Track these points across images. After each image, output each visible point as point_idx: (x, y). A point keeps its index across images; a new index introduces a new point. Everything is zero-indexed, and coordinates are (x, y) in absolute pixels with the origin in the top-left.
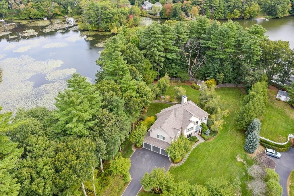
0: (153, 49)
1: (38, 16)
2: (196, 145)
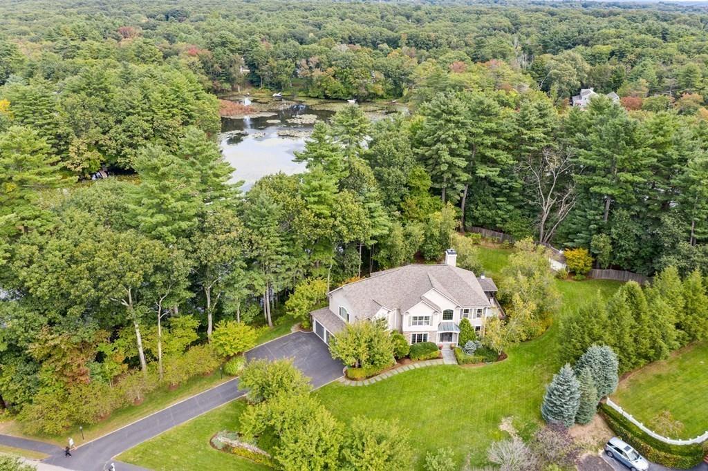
0: (439, 145)
1: (341, 94)
2: (428, 363)
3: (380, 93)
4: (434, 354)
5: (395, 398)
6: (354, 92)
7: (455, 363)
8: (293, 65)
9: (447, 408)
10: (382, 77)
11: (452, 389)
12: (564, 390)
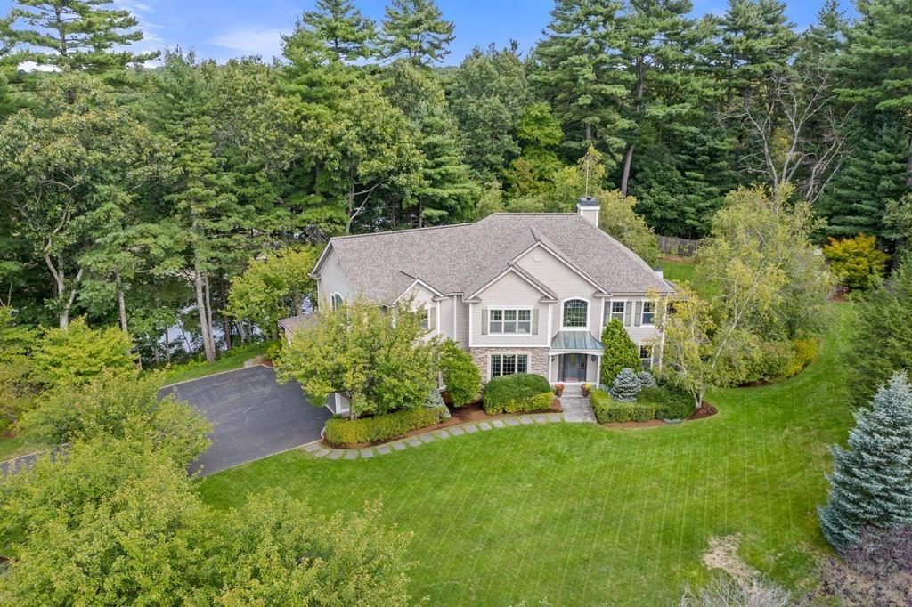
2: (526, 420)
4: (541, 398)
5: (427, 485)
7: (590, 419)
11: (577, 469)
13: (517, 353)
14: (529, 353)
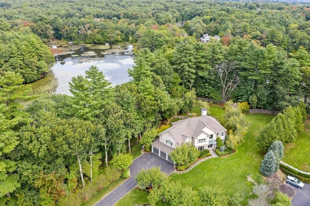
1: (101, 41)
2: (207, 158)
3: (120, 40)
4: (209, 154)
5: (202, 176)
6: (108, 40)
7: (217, 156)
8: (77, 29)
9: (225, 176)
10: (119, 32)
11: (222, 168)
12: (271, 161)
13: (202, 146)
14: (205, 145)
